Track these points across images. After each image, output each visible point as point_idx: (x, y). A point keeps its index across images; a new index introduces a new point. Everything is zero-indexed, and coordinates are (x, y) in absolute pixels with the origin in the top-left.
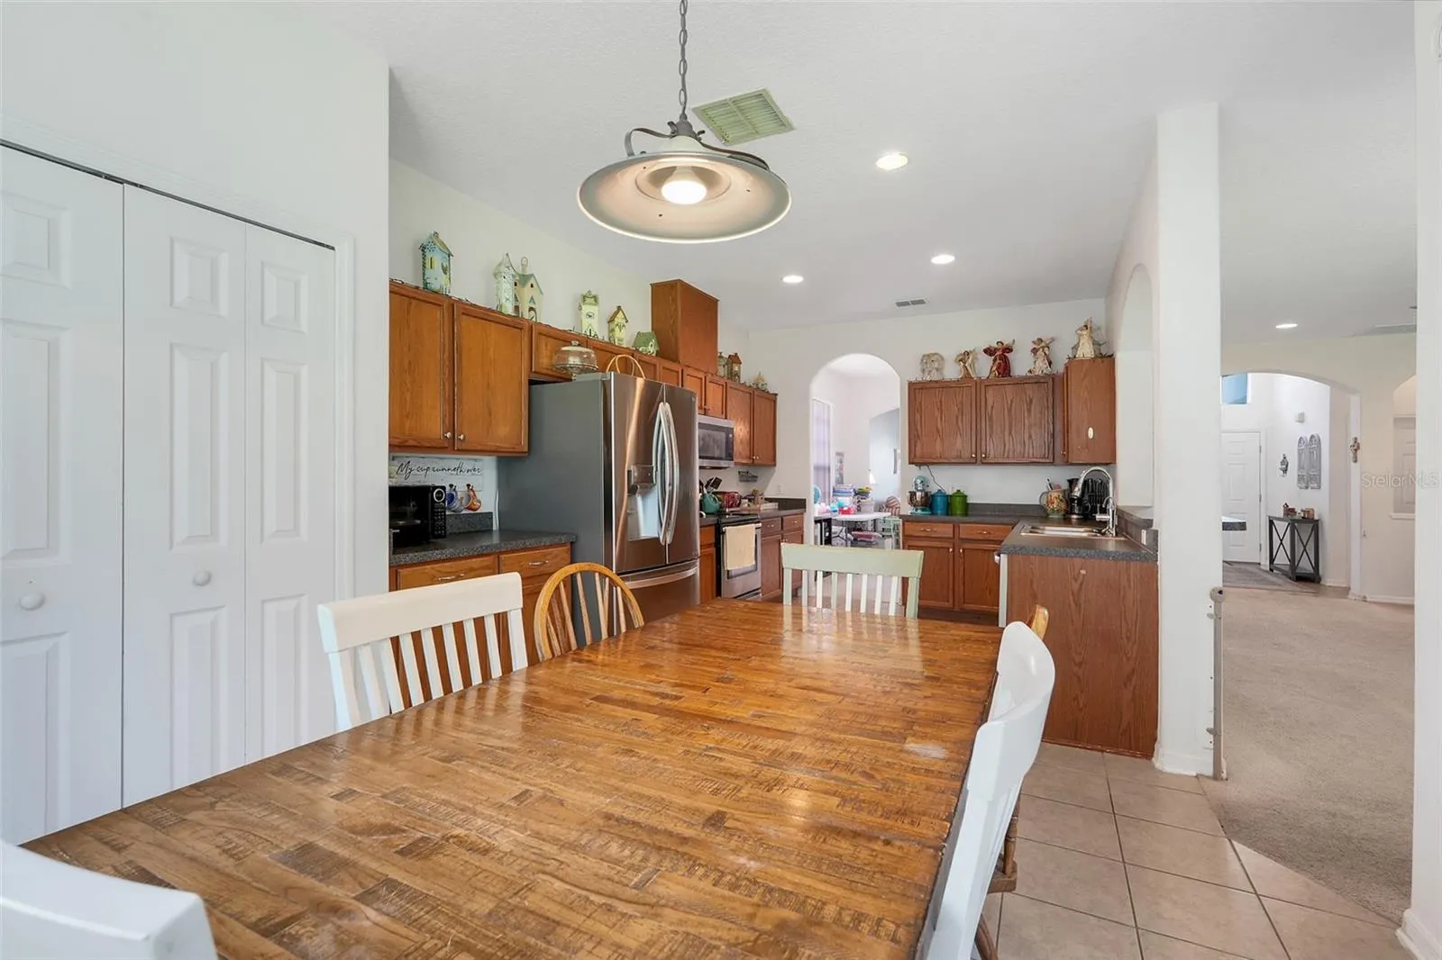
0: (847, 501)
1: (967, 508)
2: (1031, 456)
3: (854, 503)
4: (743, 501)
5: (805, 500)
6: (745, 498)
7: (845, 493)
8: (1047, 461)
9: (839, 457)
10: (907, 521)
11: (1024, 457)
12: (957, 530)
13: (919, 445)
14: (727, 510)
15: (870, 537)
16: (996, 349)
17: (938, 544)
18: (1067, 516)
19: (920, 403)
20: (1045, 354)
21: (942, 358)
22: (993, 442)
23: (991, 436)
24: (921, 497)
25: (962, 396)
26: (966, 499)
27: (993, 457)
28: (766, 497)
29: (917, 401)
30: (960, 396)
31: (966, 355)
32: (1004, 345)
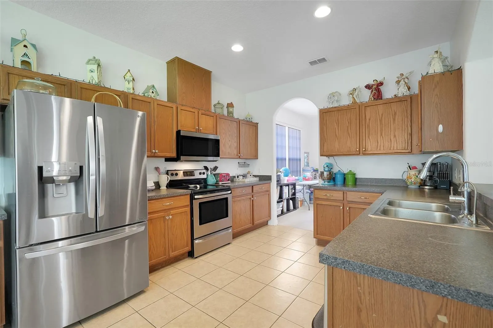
0: (309, 174)
1: (356, 181)
2: (395, 148)
3: (313, 175)
4: (239, 177)
5: (271, 176)
6: (241, 175)
7: (308, 171)
8: (407, 151)
9: (306, 154)
11: (390, 149)
12: (345, 195)
13: (325, 145)
14: (220, 183)
16: (373, 85)
17: (335, 204)
18: (422, 187)
19: (326, 121)
20: (405, 83)
21: (340, 94)
22: (370, 141)
23: (369, 137)
24: (327, 175)
25: (351, 115)
26: (355, 176)
27: (370, 150)
28: (253, 175)
29: (324, 119)
30: (350, 115)
31: (353, 91)
32: (378, 81)
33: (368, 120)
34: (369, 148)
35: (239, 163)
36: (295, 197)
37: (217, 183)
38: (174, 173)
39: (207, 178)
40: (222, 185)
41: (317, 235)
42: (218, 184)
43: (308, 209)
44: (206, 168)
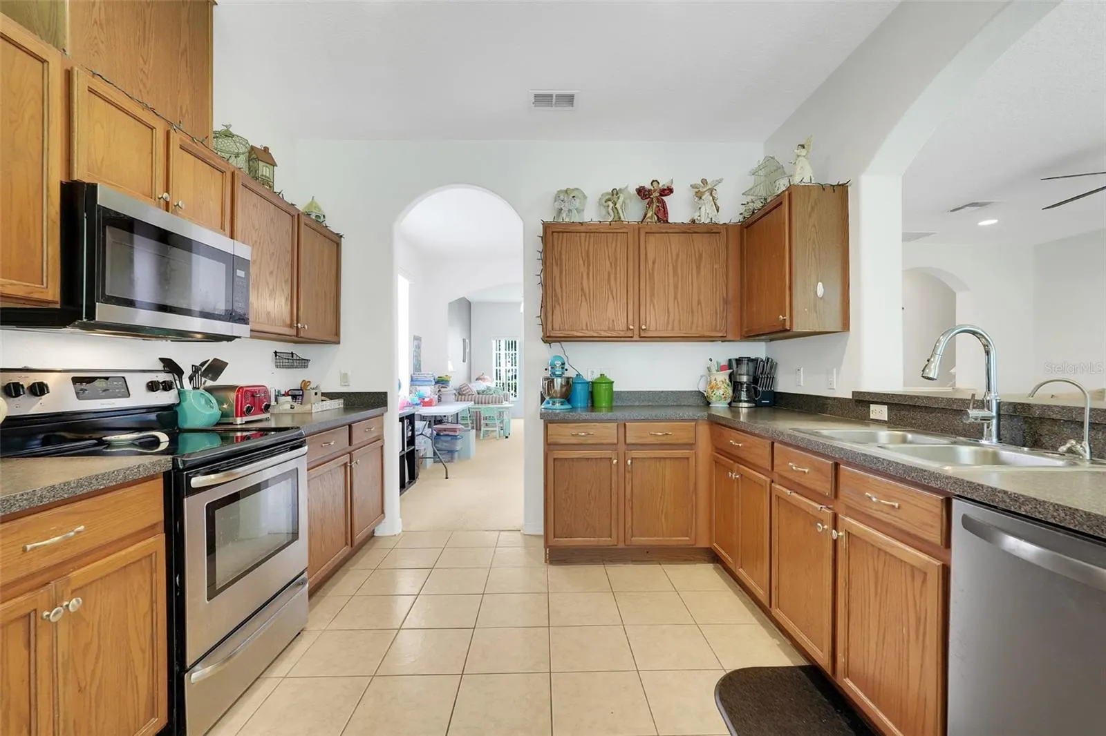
0: (428, 391)
2: (700, 327)
3: (435, 393)
4: (282, 399)
5: (385, 394)
6: (287, 394)
7: (425, 382)
8: (720, 335)
9: (416, 342)
10: (552, 422)
11: (692, 329)
12: (622, 431)
13: (558, 313)
14: (239, 420)
15: (454, 430)
16: (650, 190)
17: (598, 453)
18: (733, 404)
19: (561, 252)
21: (585, 196)
22: (655, 311)
23: (652, 301)
24: (562, 386)
25: (616, 246)
26: (612, 386)
27: (654, 329)
28: (323, 392)
29: (556, 248)
30: (614, 245)
31: (613, 195)
32: (660, 186)
33: (650, 263)
34: (653, 323)
35: (276, 353)
36: (414, 449)
37: (225, 420)
38: (27, 380)
39: (179, 404)
40: (244, 426)
41: (554, 537)
42: (232, 424)
43: (445, 477)
44: (170, 366)
